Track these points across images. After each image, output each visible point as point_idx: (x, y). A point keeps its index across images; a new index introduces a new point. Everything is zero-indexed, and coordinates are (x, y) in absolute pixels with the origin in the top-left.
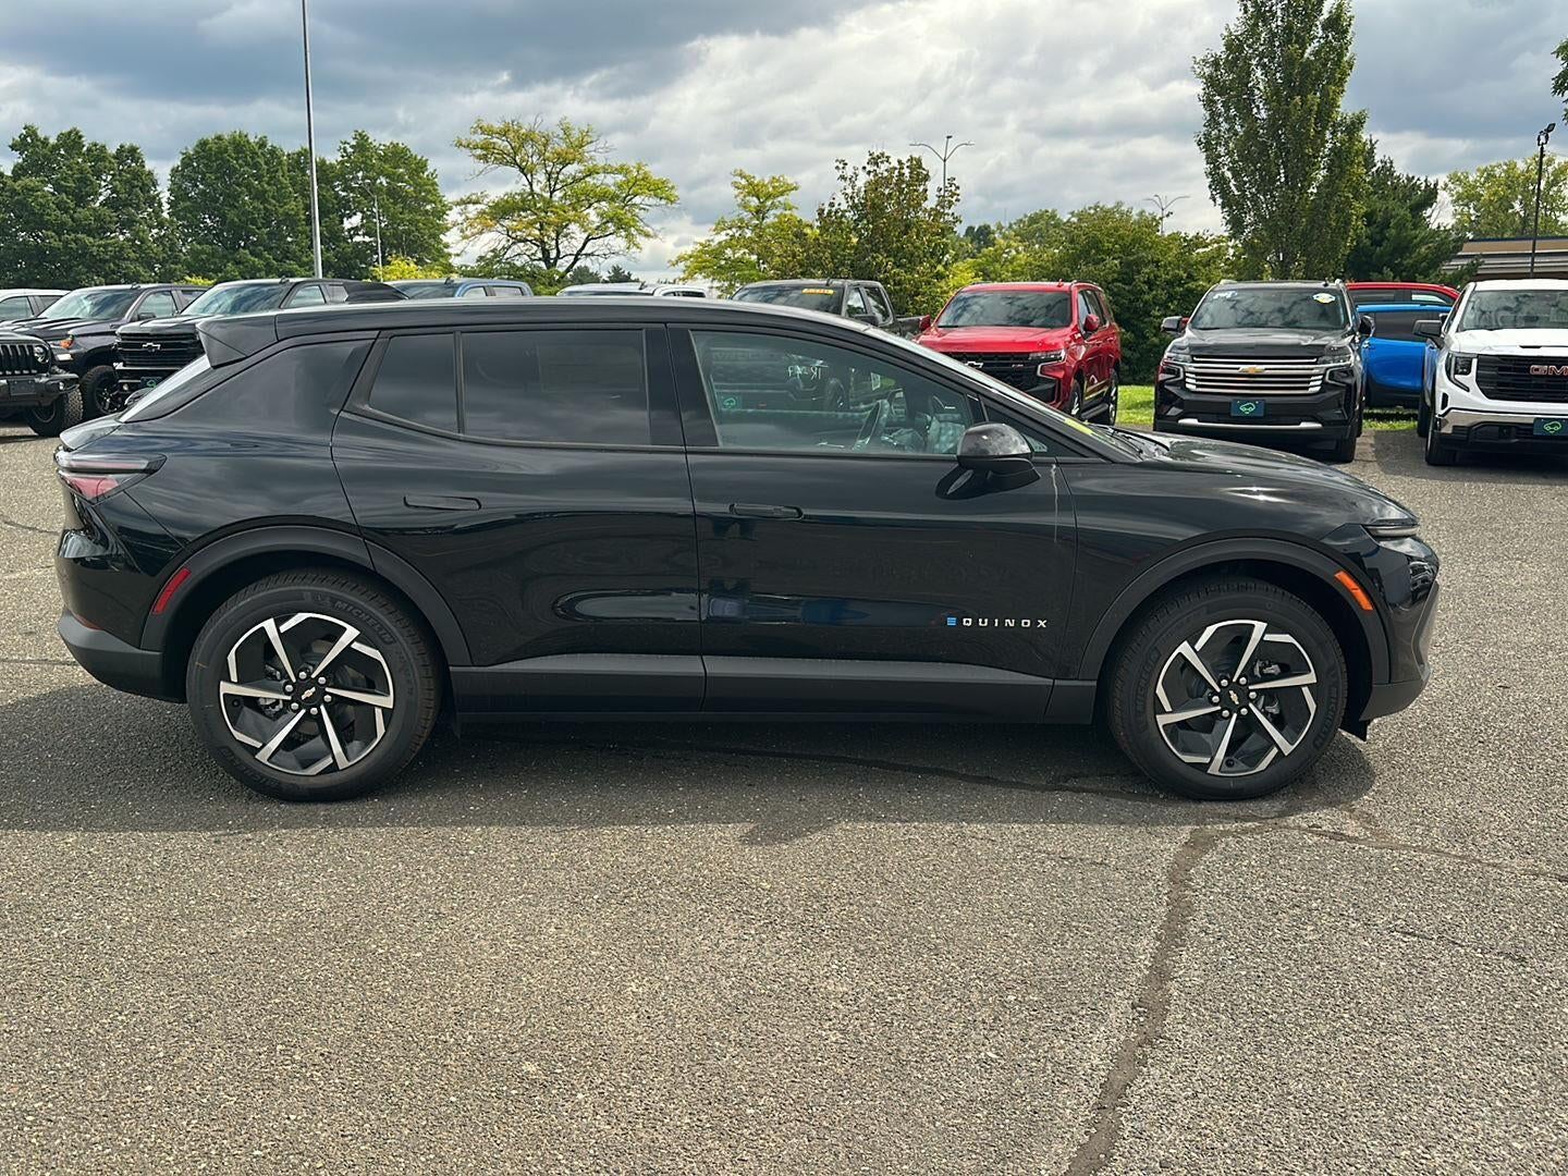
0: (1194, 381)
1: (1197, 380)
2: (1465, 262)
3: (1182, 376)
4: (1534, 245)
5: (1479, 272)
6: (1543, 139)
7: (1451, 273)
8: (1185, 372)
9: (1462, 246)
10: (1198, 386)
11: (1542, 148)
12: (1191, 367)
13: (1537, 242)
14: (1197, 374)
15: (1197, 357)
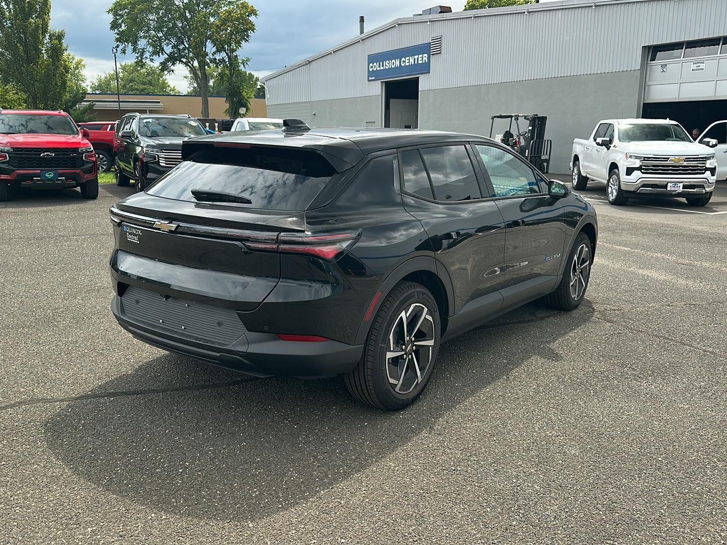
0: (164, 162)
1: (166, 161)
2: (88, 103)
3: (157, 160)
4: (119, 98)
5: (94, 108)
6: (115, 51)
7: (82, 108)
8: (158, 157)
9: (85, 96)
10: (166, 164)
11: (115, 55)
12: (162, 155)
13: (120, 96)
14: (166, 158)
15: (164, 150)
